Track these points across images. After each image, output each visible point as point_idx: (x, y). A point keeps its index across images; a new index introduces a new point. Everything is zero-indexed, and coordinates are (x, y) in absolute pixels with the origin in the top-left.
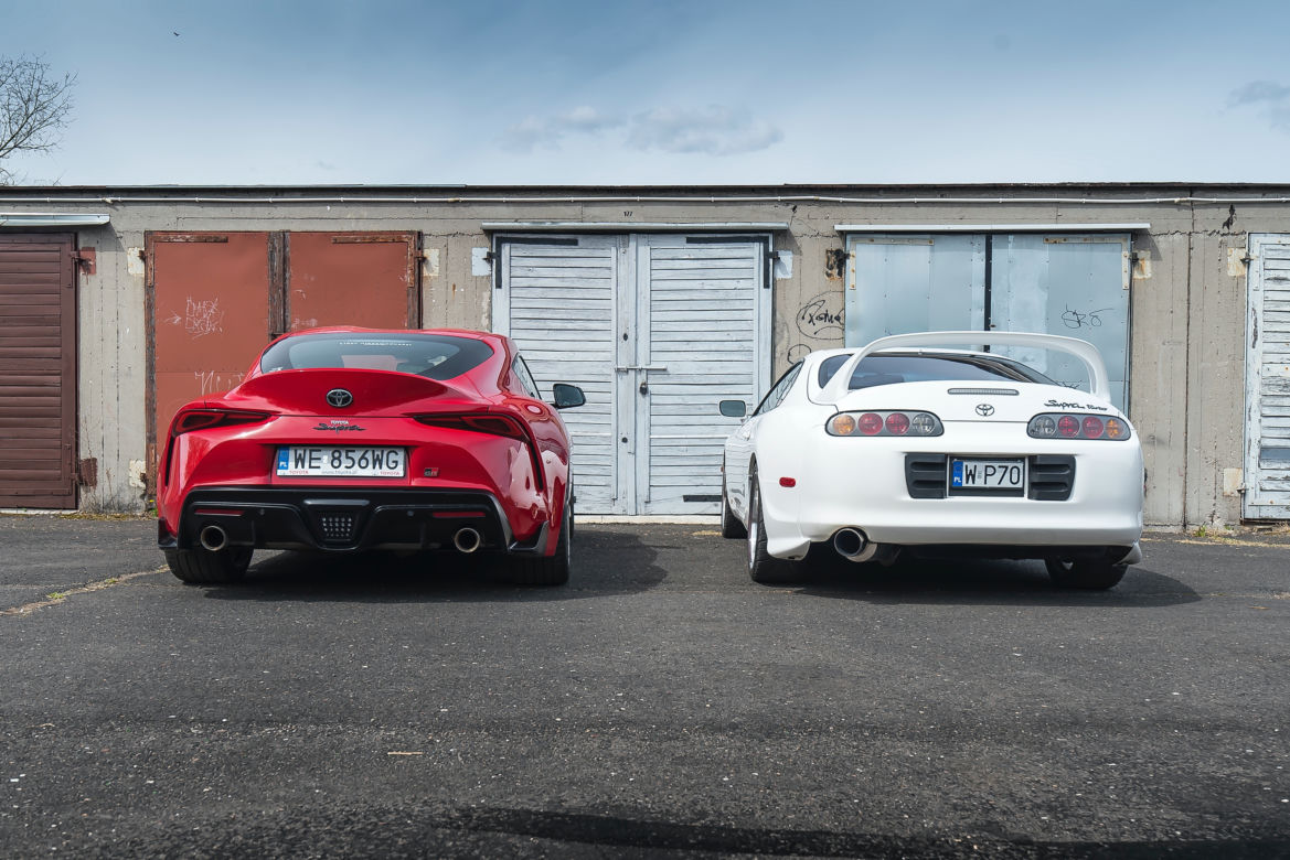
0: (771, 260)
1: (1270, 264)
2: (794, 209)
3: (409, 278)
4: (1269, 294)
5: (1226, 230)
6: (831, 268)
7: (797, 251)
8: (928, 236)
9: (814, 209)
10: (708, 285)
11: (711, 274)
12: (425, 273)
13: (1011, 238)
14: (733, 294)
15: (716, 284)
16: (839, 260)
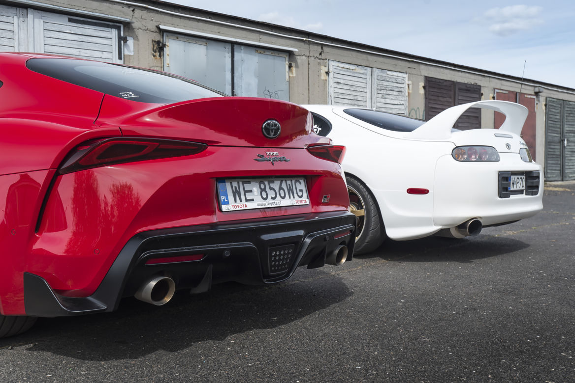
0: (122, 42)
1: (336, 76)
2: (133, 11)
4: (336, 89)
5: (320, 57)
6: (155, 52)
7: (136, 38)
8: (205, 40)
9: (144, 14)
13: (242, 47)
16: (160, 48)
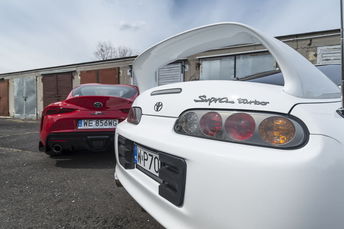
0: (183, 67)
1: (324, 55)
3: (117, 76)
5: (309, 47)
6: (197, 68)
8: (220, 58)
10: (170, 74)
11: (171, 71)
12: (120, 75)
13: (241, 56)
14: (175, 75)
15: (172, 73)
16: (199, 65)
